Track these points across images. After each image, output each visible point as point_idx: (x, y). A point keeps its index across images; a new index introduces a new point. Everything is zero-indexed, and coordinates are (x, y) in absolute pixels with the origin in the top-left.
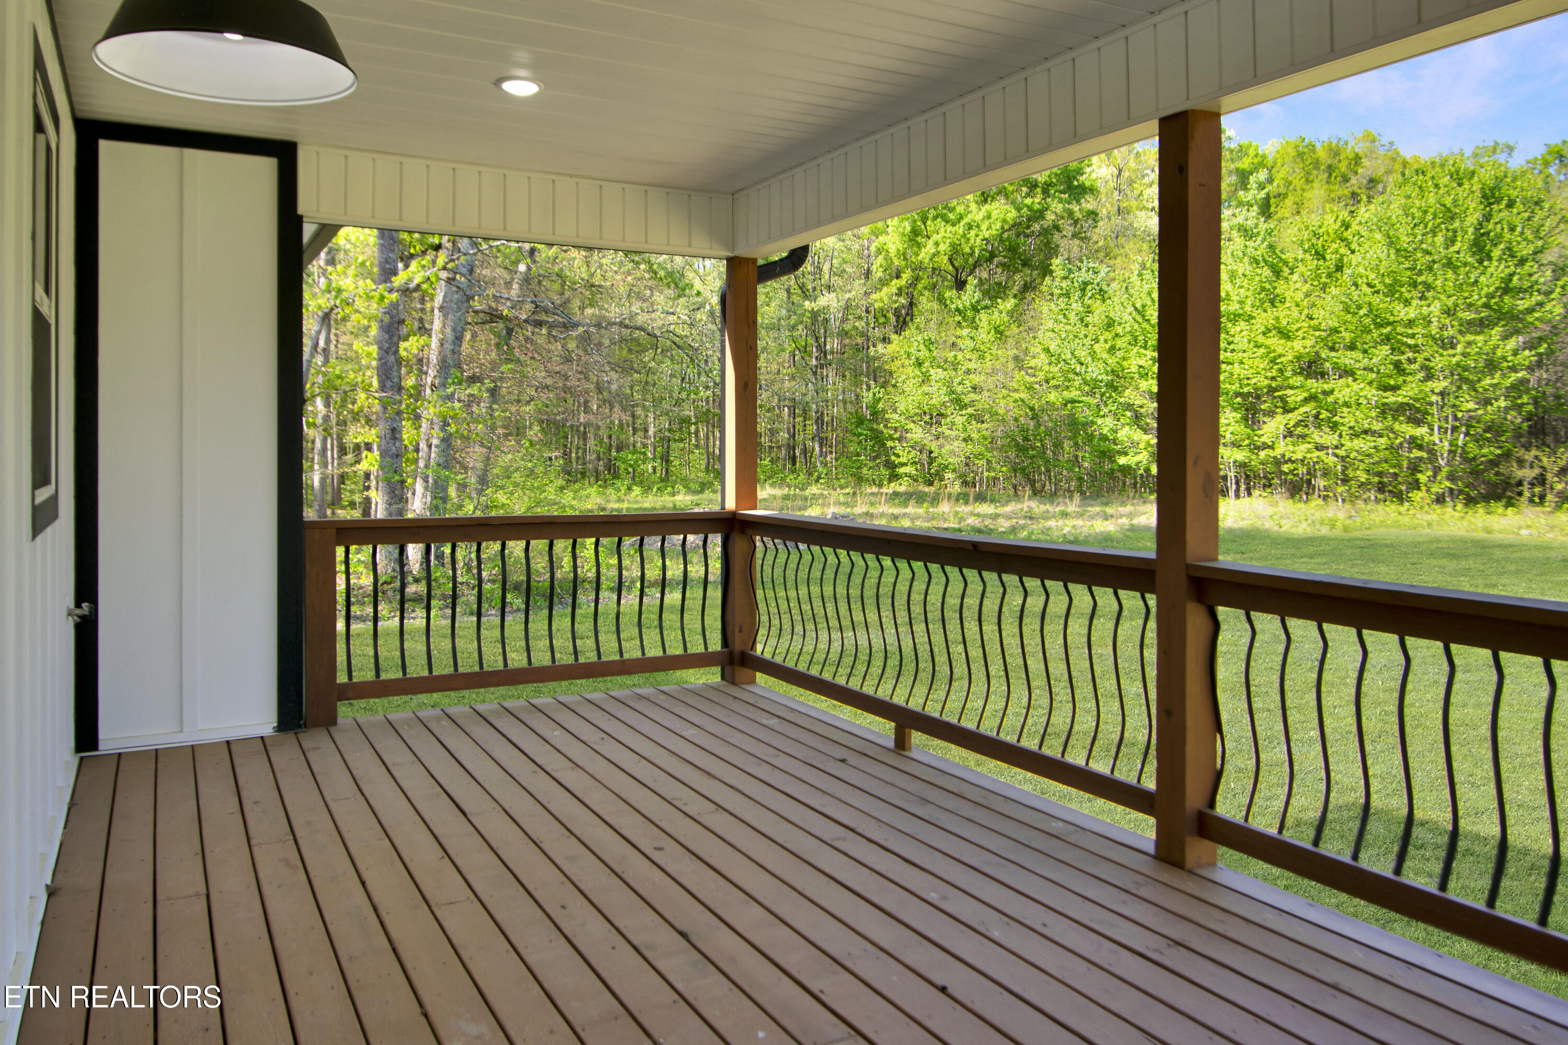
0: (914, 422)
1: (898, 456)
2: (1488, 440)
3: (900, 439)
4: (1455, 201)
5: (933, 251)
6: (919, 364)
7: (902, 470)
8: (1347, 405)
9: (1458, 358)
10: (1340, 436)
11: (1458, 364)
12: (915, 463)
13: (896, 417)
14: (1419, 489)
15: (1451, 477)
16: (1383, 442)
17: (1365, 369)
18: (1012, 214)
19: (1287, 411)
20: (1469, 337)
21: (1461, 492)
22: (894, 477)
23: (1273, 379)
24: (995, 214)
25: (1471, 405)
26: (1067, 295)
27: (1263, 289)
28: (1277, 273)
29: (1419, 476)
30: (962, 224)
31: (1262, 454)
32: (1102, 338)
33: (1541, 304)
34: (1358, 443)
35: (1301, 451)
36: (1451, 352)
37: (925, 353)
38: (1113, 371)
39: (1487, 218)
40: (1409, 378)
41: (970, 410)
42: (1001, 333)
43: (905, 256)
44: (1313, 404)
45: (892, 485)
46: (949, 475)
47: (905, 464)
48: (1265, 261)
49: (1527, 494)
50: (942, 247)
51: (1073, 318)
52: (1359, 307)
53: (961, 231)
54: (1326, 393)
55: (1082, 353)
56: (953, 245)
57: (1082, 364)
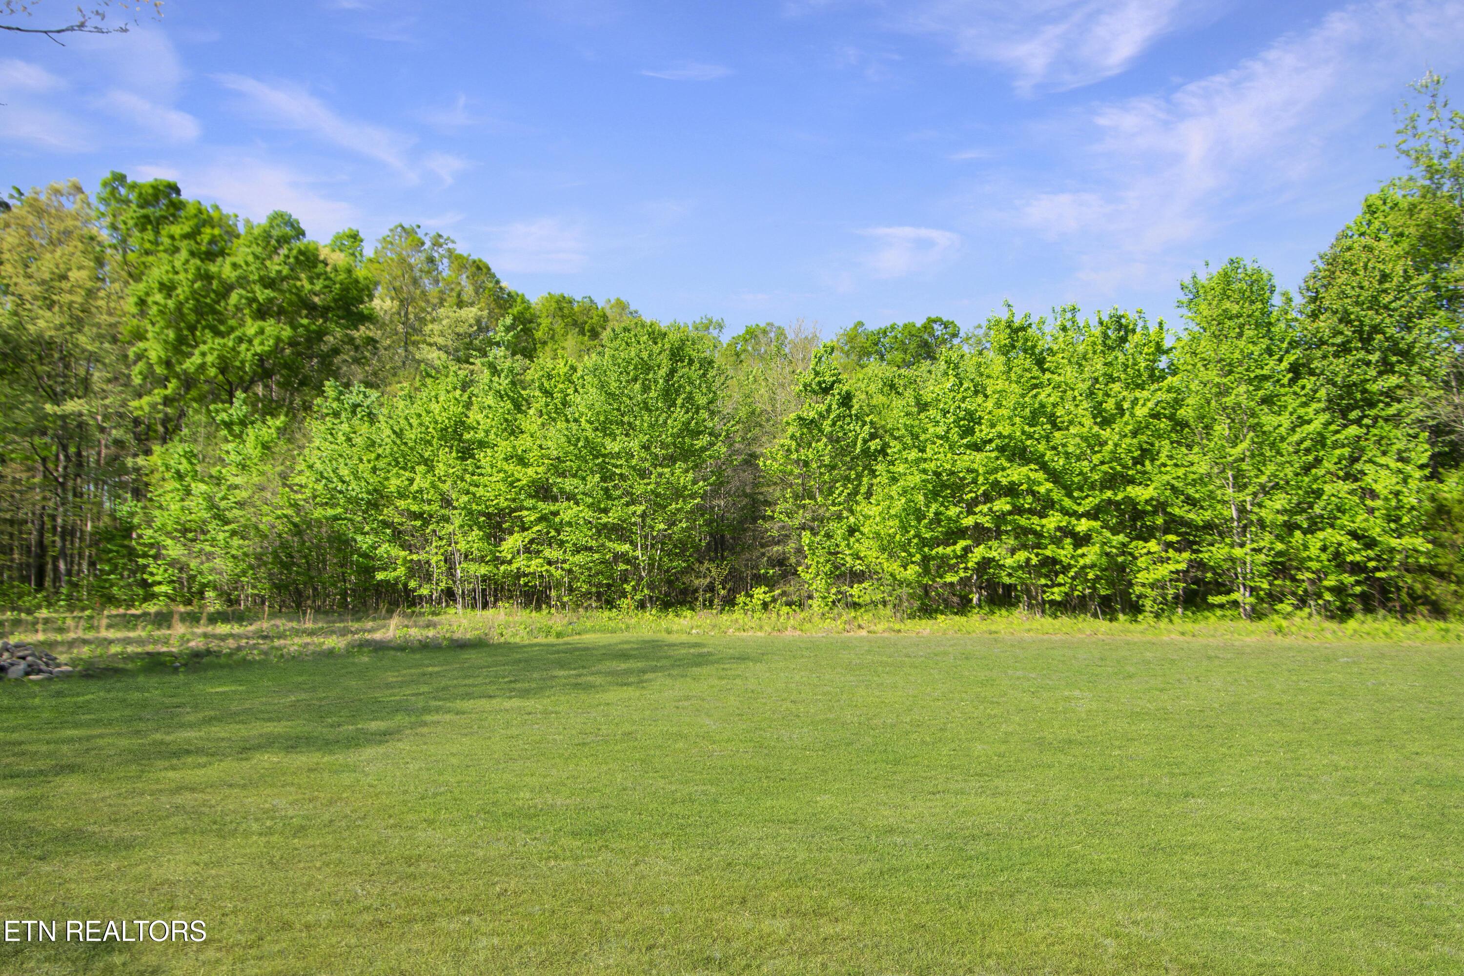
0: (173, 538)
1: (152, 574)
2: (676, 554)
3: (156, 557)
4: (650, 356)
5: (199, 361)
6: (180, 476)
7: (157, 589)
8: (570, 524)
9: (652, 486)
10: (565, 552)
11: (653, 492)
12: (173, 581)
13: (150, 532)
14: (626, 597)
15: (651, 586)
16: (596, 556)
17: (583, 494)
18: (287, 332)
19: (524, 529)
20: (659, 470)
21: (658, 598)
22: (149, 597)
23: (514, 500)
24: (269, 330)
25: (662, 526)
26: (336, 415)
27: (506, 420)
28: (518, 407)
29: (625, 586)
30: (232, 337)
31: (502, 568)
32: (365, 459)
33: (712, 444)
34: (580, 558)
35: (535, 565)
36: (646, 481)
37: (184, 466)
38: (375, 490)
39: (672, 372)
40: (616, 502)
41: (233, 526)
42: (268, 448)
43: (168, 364)
44: (544, 524)
45: (144, 605)
46: (210, 594)
47: (160, 583)
48: (508, 396)
49: (701, 599)
50: (210, 359)
51: (341, 438)
52: (578, 440)
53: (231, 344)
54: (556, 514)
55: (344, 472)
56: (221, 357)
57: (344, 482)
